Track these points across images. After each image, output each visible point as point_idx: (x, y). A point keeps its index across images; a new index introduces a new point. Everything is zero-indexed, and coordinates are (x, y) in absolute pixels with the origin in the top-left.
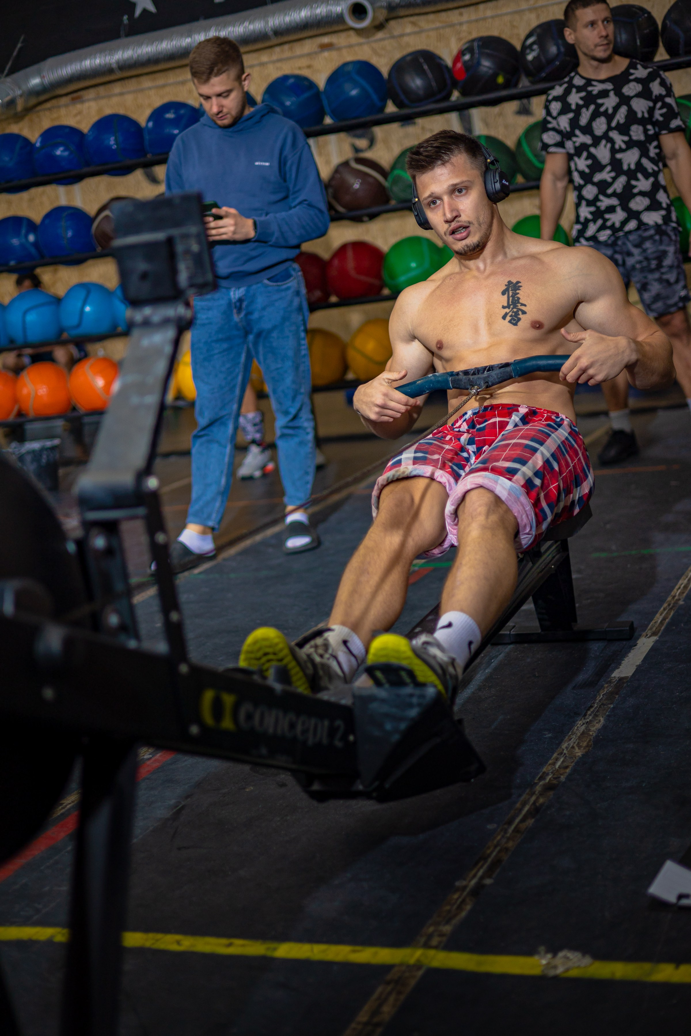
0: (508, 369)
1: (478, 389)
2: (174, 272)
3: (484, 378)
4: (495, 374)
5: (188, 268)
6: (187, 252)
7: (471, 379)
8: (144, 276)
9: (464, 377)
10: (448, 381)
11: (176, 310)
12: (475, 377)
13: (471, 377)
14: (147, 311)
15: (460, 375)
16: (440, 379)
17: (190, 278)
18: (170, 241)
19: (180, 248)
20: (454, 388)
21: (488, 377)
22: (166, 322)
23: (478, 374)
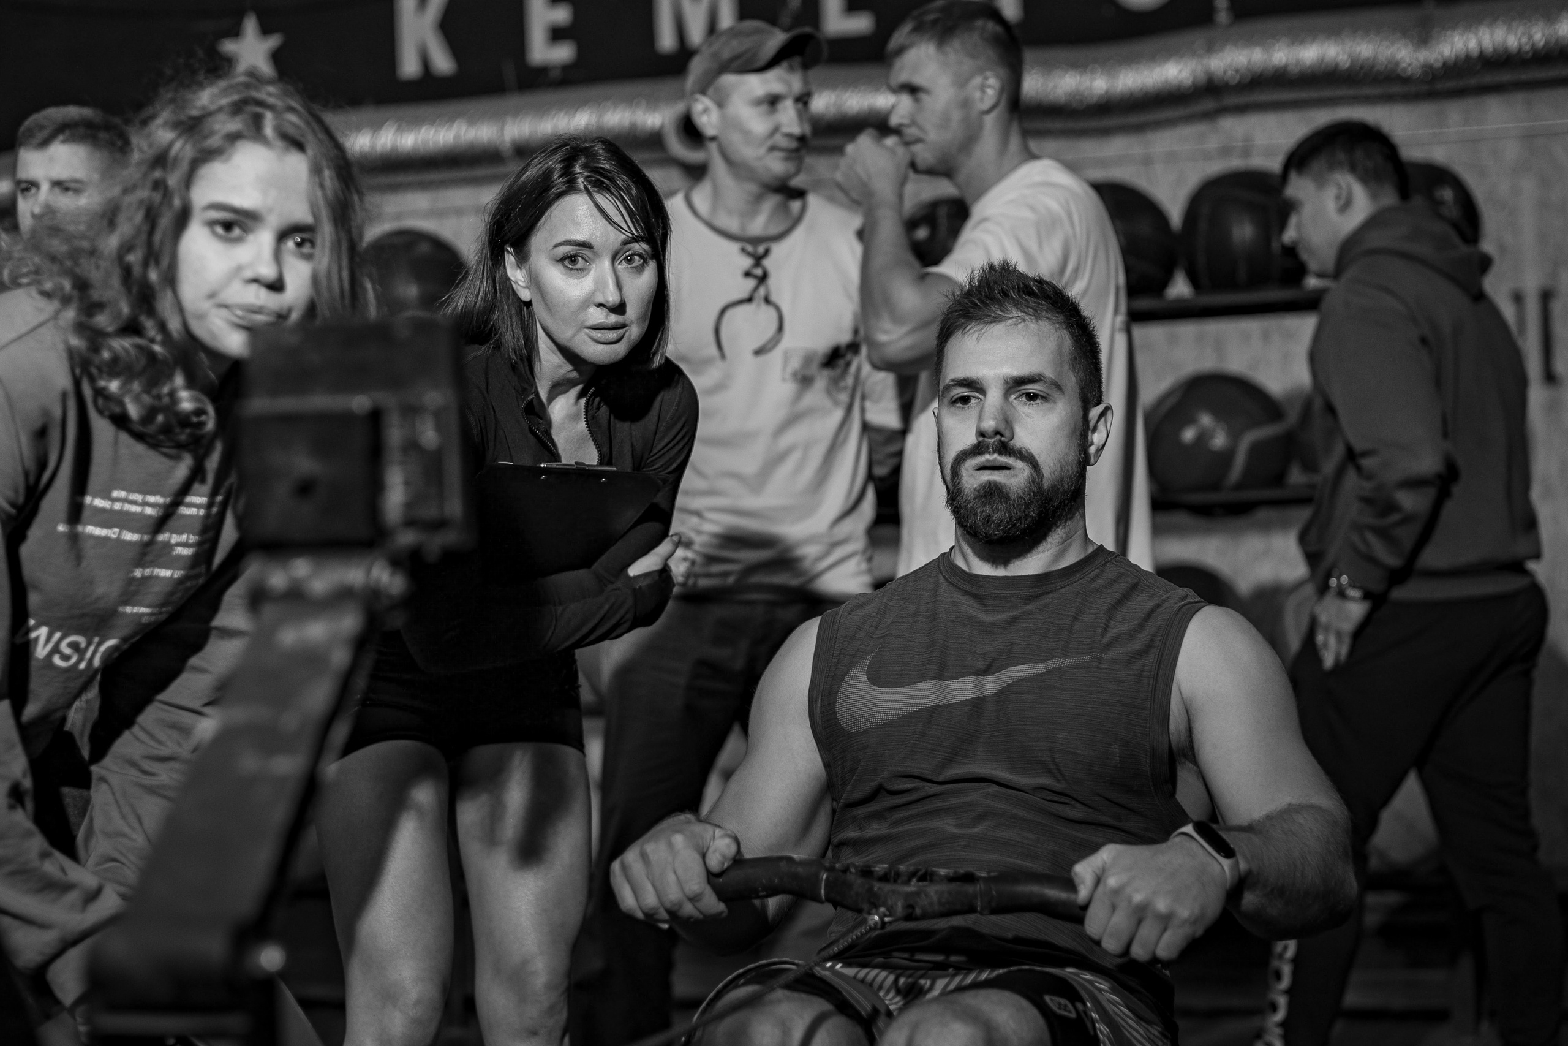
0: (970, 889)
1: (886, 916)
2: (376, 486)
3: (908, 895)
4: (936, 892)
5: (407, 483)
6: (412, 446)
7: (876, 889)
8: (305, 488)
9: (859, 881)
10: (818, 881)
11: (369, 571)
12: (887, 887)
13: (877, 886)
14: (301, 568)
15: (851, 872)
16: (800, 870)
17: (409, 506)
18: (375, 417)
19: (395, 434)
20: (829, 900)
21: (917, 894)
22: (342, 596)
23: (895, 881)
